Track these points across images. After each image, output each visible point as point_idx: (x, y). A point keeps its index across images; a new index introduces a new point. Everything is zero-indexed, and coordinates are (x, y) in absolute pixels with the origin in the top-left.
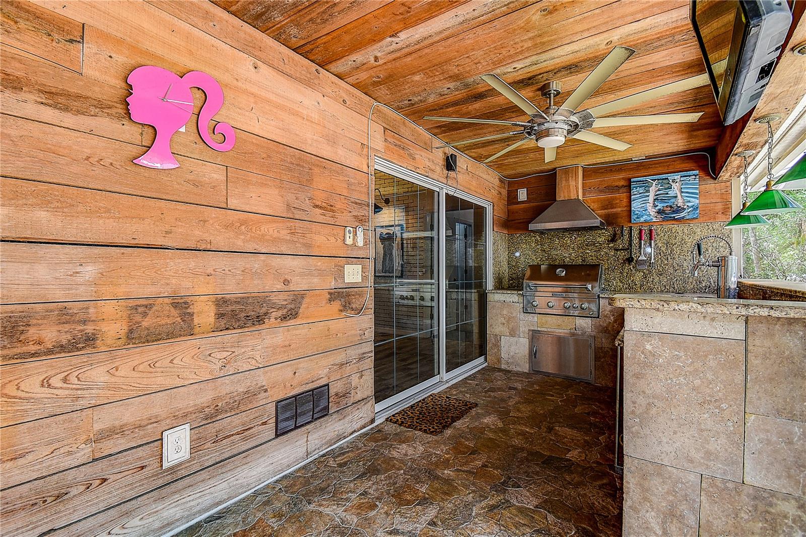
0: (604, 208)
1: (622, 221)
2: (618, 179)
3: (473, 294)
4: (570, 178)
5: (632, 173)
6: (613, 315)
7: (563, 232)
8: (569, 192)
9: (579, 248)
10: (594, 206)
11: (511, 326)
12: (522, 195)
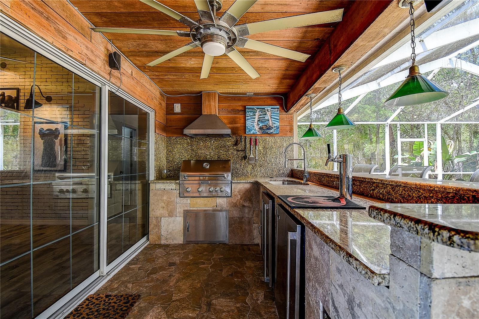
0: (231, 123)
1: (241, 132)
2: (238, 105)
3: (137, 185)
4: (211, 100)
5: (246, 103)
6: (240, 194)
7: (206, 137)
8: (211, 109)
9: (216, 149)
10: (225, 121)
11: (169, 209)
12: (177, 108)
